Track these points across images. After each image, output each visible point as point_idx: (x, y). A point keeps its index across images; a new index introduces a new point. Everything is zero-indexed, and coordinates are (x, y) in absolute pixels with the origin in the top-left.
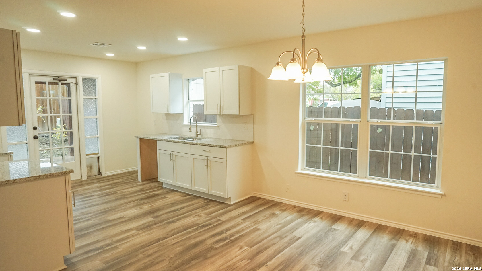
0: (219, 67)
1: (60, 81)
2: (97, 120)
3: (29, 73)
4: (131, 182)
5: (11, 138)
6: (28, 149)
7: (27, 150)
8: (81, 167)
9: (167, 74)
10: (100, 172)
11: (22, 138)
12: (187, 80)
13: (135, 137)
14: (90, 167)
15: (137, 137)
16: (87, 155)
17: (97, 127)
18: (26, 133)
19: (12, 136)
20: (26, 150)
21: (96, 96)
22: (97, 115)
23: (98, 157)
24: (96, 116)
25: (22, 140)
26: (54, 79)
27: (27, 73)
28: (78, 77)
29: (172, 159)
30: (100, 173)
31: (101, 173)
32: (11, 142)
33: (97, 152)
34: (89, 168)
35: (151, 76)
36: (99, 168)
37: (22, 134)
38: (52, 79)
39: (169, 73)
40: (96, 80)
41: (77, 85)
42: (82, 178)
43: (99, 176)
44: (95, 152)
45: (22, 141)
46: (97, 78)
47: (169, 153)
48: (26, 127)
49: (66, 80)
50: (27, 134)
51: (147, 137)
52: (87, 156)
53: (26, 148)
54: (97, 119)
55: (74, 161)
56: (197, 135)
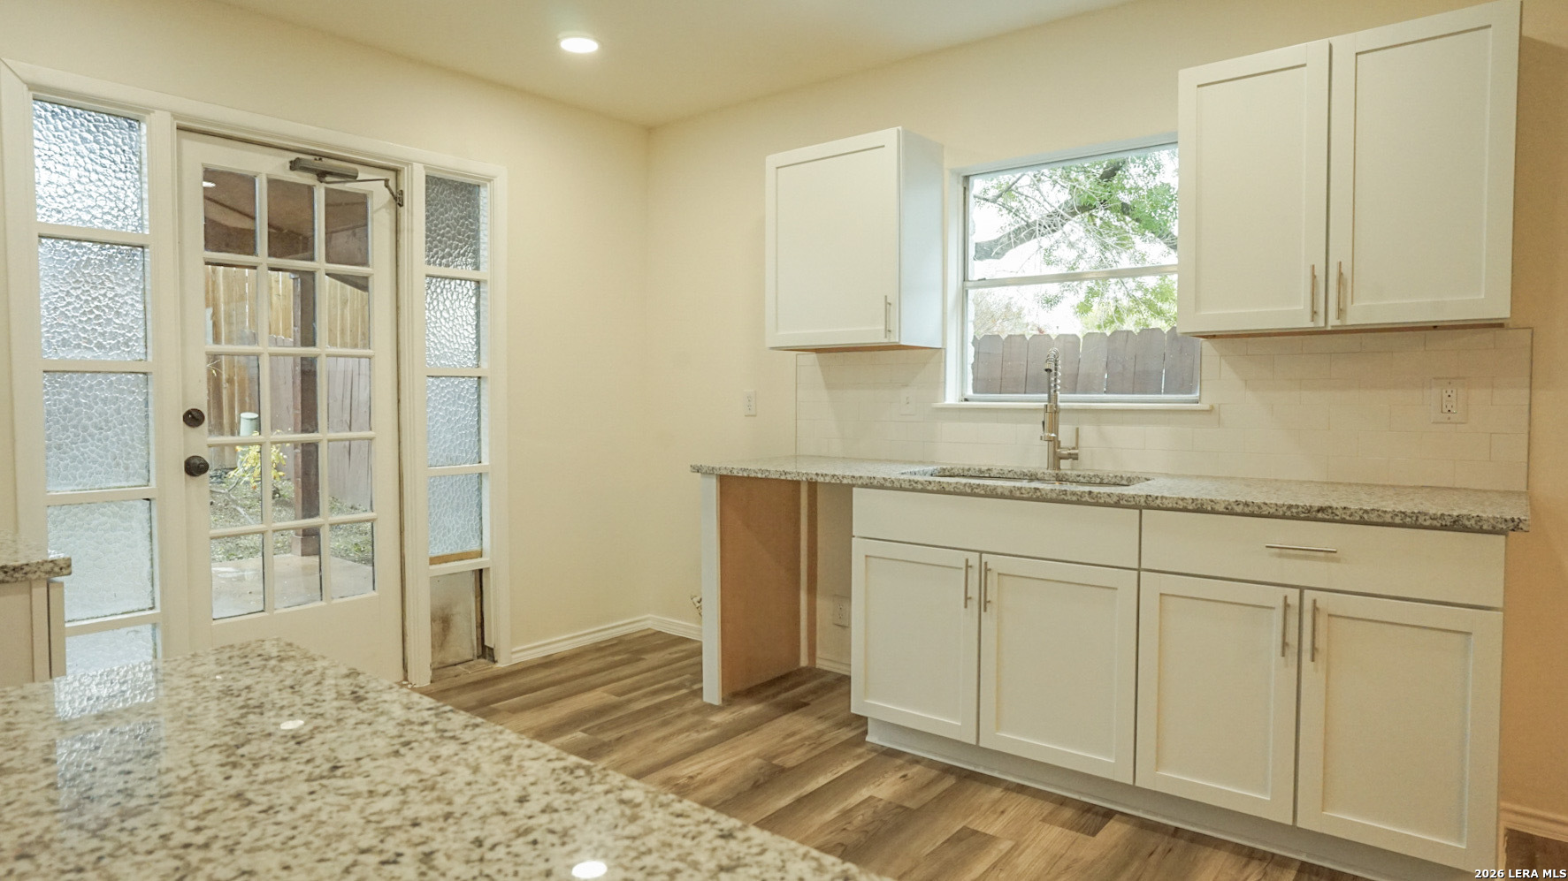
0: (1324, 43)
1: (322, 175)
2: (482, 383)
3: (175, 116)
4: (668, 703)
5: (66, 467)
6: (155, 532)
7: (151, 534)
8: (407, 624)
9: (889, 137)
10: (484, 647)
11: (127, 468)
12: (961, 179)
13: (697, 470)
14: (443, 622)
15: (709, 472)
16: (434, 561)
17: (479, 421)
18: (148, 443)
19: (74, 459)
20: (140, 536)
21: (477, 268)
22: (484, 365)
23: (480, 573)
24: (478, 366)
25: (127, 481)
26: (294, 165)
27: (167, 116)
28: (409, 163)
29: (974, 592)
30: (486, 652)
31: (492, 649)
32: (66, 490)
33: (475, 547)
34: (438, 628)
35: (773, 160)
36: (481, 625)
37: (126, 444)
38: (288, 165)
39: (898, 131)
40: (484, 193)
41: (401, 205)
42: (406, 679)
43: (483, 668)
44: (467, 549)
45: (124, 484)
46: (490, 181)
47: (958, 559)
48: (151, 408)
49: (353, 177)
50: (152, 447)
51: (781, 469)
52: (433, 567)
53: (147, 526)
54: (479, 384)
55: (374, 594)
56: (1057, 458)
